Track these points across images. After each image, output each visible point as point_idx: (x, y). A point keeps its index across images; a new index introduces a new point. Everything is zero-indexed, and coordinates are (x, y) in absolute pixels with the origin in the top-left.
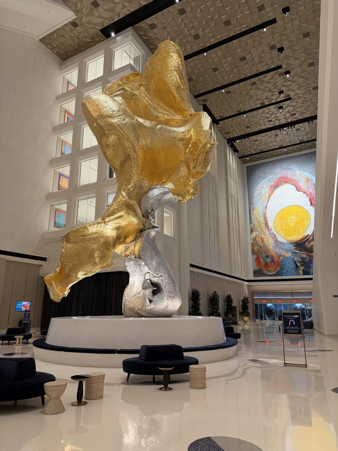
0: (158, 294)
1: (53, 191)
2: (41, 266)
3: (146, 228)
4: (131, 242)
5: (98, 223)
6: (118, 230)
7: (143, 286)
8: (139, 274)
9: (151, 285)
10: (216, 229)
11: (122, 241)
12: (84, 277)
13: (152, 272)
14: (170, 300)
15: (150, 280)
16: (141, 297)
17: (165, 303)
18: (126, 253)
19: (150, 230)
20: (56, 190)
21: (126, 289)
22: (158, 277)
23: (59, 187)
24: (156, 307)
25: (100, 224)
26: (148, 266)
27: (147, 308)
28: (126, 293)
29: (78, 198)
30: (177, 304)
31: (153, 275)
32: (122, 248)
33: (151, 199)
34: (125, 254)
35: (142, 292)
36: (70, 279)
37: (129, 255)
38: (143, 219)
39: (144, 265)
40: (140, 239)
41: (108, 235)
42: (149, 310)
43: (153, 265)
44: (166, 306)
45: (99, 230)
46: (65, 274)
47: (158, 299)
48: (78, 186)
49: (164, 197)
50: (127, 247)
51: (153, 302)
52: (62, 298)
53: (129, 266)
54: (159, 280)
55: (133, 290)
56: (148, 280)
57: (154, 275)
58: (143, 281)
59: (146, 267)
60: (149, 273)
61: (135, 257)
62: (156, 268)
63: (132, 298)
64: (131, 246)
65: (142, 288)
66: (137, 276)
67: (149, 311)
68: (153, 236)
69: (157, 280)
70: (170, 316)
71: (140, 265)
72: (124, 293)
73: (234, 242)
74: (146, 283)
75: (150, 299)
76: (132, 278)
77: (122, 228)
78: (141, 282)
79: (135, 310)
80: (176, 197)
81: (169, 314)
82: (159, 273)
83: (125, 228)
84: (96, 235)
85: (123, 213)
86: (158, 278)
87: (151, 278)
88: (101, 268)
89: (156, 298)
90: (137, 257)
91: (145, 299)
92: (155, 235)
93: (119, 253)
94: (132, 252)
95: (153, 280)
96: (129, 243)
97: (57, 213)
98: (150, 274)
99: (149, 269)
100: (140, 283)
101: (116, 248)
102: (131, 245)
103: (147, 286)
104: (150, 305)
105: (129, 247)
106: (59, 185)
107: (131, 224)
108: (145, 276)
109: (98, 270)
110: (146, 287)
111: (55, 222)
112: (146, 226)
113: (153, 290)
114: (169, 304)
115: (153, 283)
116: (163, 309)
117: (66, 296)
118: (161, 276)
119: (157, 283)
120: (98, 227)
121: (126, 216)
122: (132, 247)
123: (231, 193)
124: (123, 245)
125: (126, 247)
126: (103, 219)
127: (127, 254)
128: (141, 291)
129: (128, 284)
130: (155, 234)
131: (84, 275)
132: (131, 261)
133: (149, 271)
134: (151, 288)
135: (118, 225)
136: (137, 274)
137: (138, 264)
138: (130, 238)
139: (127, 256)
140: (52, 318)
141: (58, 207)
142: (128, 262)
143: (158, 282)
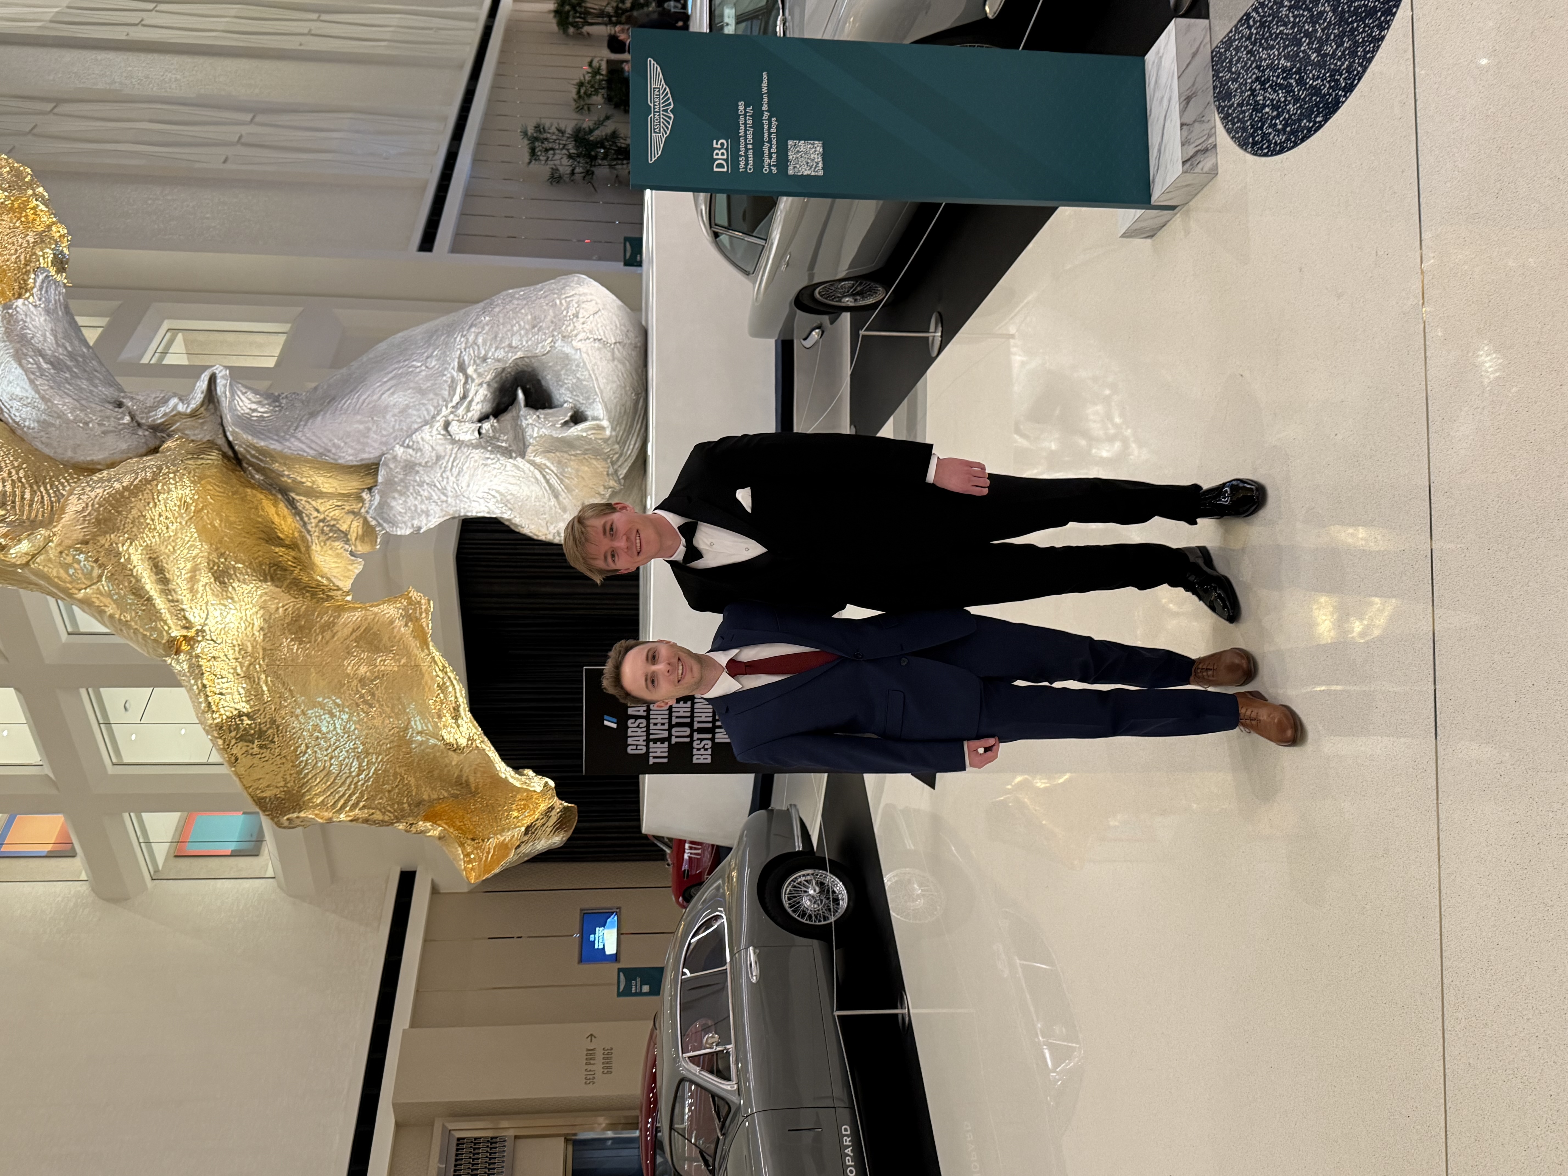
0: (543, 383)
1: (84, 877)
2: (435, 890)
3: (221, 441)
4: (298, 513)
5: (197, 671)
6: (230, 576)
7: (510, 452)
8: (455, 471)
9: (507, 417)
10: (248, 117)
11: (293, 553)
12: (469, 715)
13: (445, 412)
14: (569, 329)
15: (480, 420)
16: (559, 462)
17: (584, 350)
18: (353, 536)
19: (228, 418)
20: (77, 866)
21: (526, 531)
22: (466, 383)
23: (64, 852)
24: (602, 393)
25: (202, 662)
26: (416, 430)
27: (608, 432)
28: (544, 530)
29: (111, 770)
30: (589, 297)
31: (456, 407)
32: (330, 552)
33: (52, 411)
34: (362, 538)
35: (538, 460)
36: (479, 775)
37: (366, 521)
38: (169, 449)
39: (408, 446)
40: (276, 466)
41: (258, 623)
42: (615, 423)
43: (408, 406)
44: (597, 345)
45: (234, 663)
46: (456, 796)
47: (570, 381)
48: (47, 771)
49: (37, 341)
50: (322, 531)
51: (583, 409)
52: (561, 798)
53: (413, 518)
54: (480, 375)
55: (528, 497)
56: (483, 431)
57: (456, 399)
58: (488, 455)
59: (417, 437)
60: (447, 425)
61: (370, 489)
62: (422, 392)
63: (566, 502)
64: (318, 511)
65: (519, 459)
66: (464, 483)
67: (619, 424)
68: (259, 403)
69: (481, 384)
70: (645, 333)
71: (410, 467)
72: (543, 538)
73: (310, 34)
74: (494, 437)
75: (567, 418)
76: (474, 504)
77: (222, 555)
78: (489, 462)
79: (617, 487)
80: (39, 281)
81: (631, 335)
82: (447, 378)
83: (221, 542)
84: (263, 676)
85: (131, 550)
86: (473, 380)
87: (470, 415)
88: (424, 644)
89: (563, 391)
90: (369, 481)
91: (567, 445)
92: (256, 392)
93: (358, 568)
94: (347, 508)
95: (479, 407)
96: (305, 524)
97: (191, 849)
98: (451, 417)
99: (426, 423)
100: (498, 465)
101: (325, 581)
102: (315, 514)
103: (511, 435)
104: (595, 419)
105: (323, 520)
106: (50, 855)
107: (198, 511)
108: (463, 441)
109: (433, 658)
110: (516, 437)
111: (235, 854)
112: (208, 438)
113: (528, 404)
114: (591, 332)
115: (498, 404)
116: (613, 360)
117: (552, 784)
118: (462, 368)
119: (496, 385)
120: (218, 671)
121: (150, 538)
122: (324, 505)
123: (51, 21)
124: (315, 548)
125: (322, 538)
126: (173, 647)
127: (360, 532)
128: (533, 463)
129: (502, 524)
130: (250, 395)
131: (456, 717)
132: (391, 508)
133: (439, 424)
134: (518, 416)
135: (205, 578)
136: (452, 479)
137: (406, 475)
138: (276, 519)
139: (369, 532)
140: (644, 830)
141: (161, 852)
142: (393, 524)
143: (489, 384)
